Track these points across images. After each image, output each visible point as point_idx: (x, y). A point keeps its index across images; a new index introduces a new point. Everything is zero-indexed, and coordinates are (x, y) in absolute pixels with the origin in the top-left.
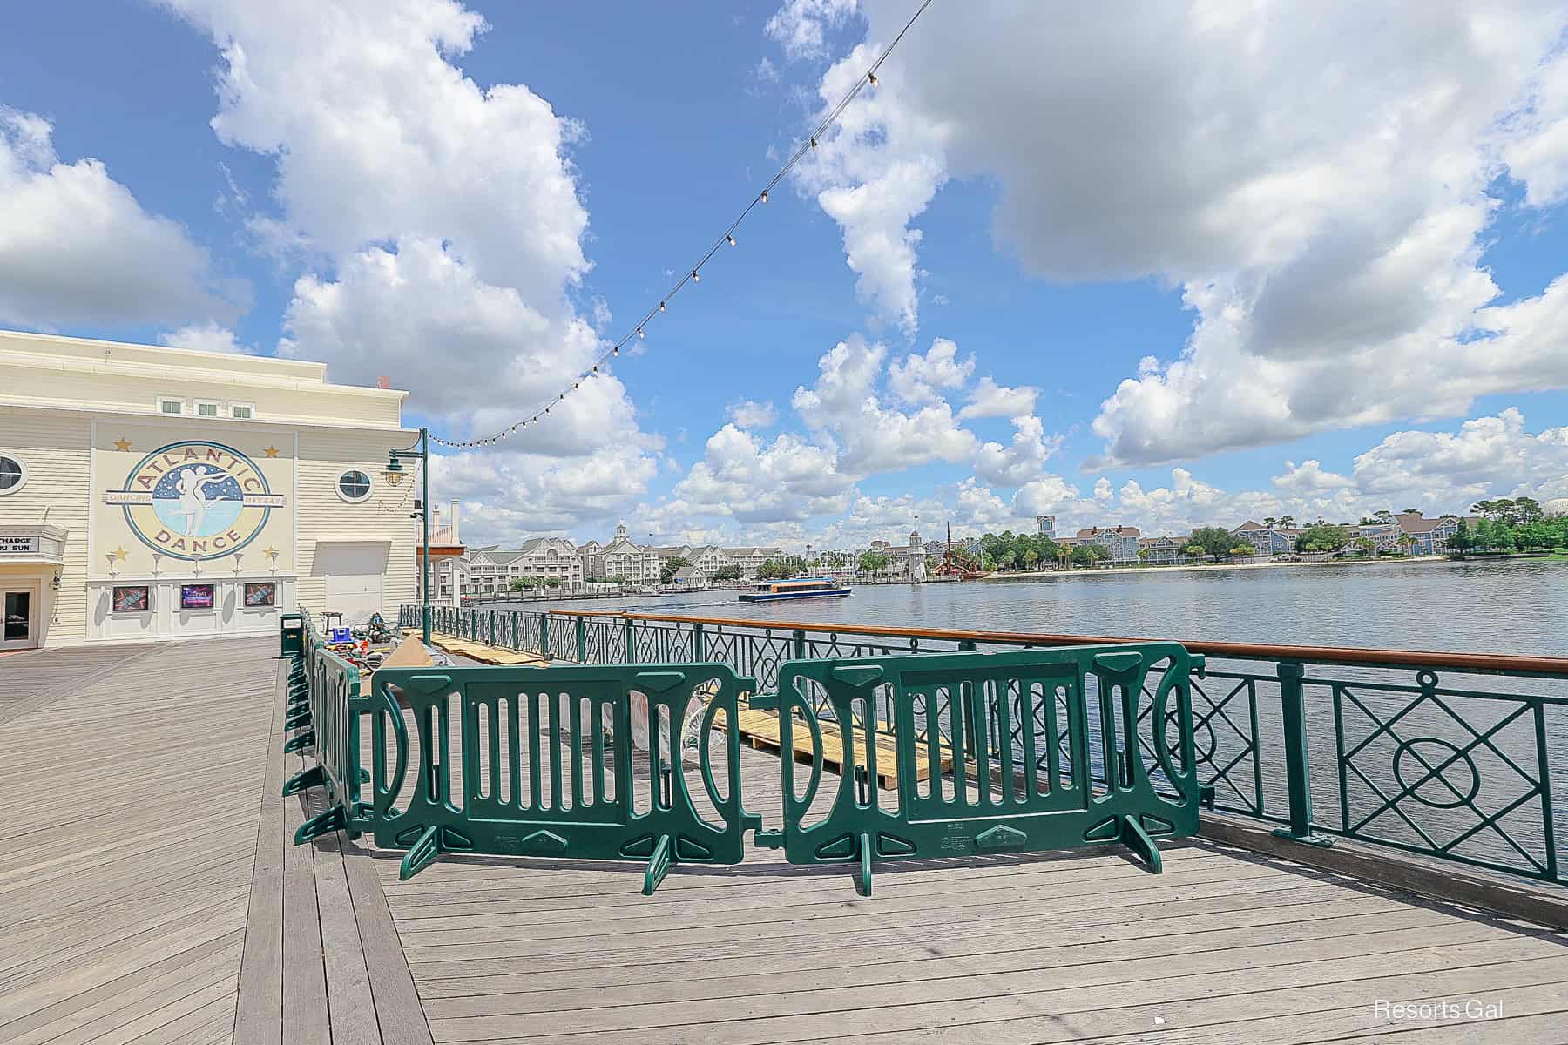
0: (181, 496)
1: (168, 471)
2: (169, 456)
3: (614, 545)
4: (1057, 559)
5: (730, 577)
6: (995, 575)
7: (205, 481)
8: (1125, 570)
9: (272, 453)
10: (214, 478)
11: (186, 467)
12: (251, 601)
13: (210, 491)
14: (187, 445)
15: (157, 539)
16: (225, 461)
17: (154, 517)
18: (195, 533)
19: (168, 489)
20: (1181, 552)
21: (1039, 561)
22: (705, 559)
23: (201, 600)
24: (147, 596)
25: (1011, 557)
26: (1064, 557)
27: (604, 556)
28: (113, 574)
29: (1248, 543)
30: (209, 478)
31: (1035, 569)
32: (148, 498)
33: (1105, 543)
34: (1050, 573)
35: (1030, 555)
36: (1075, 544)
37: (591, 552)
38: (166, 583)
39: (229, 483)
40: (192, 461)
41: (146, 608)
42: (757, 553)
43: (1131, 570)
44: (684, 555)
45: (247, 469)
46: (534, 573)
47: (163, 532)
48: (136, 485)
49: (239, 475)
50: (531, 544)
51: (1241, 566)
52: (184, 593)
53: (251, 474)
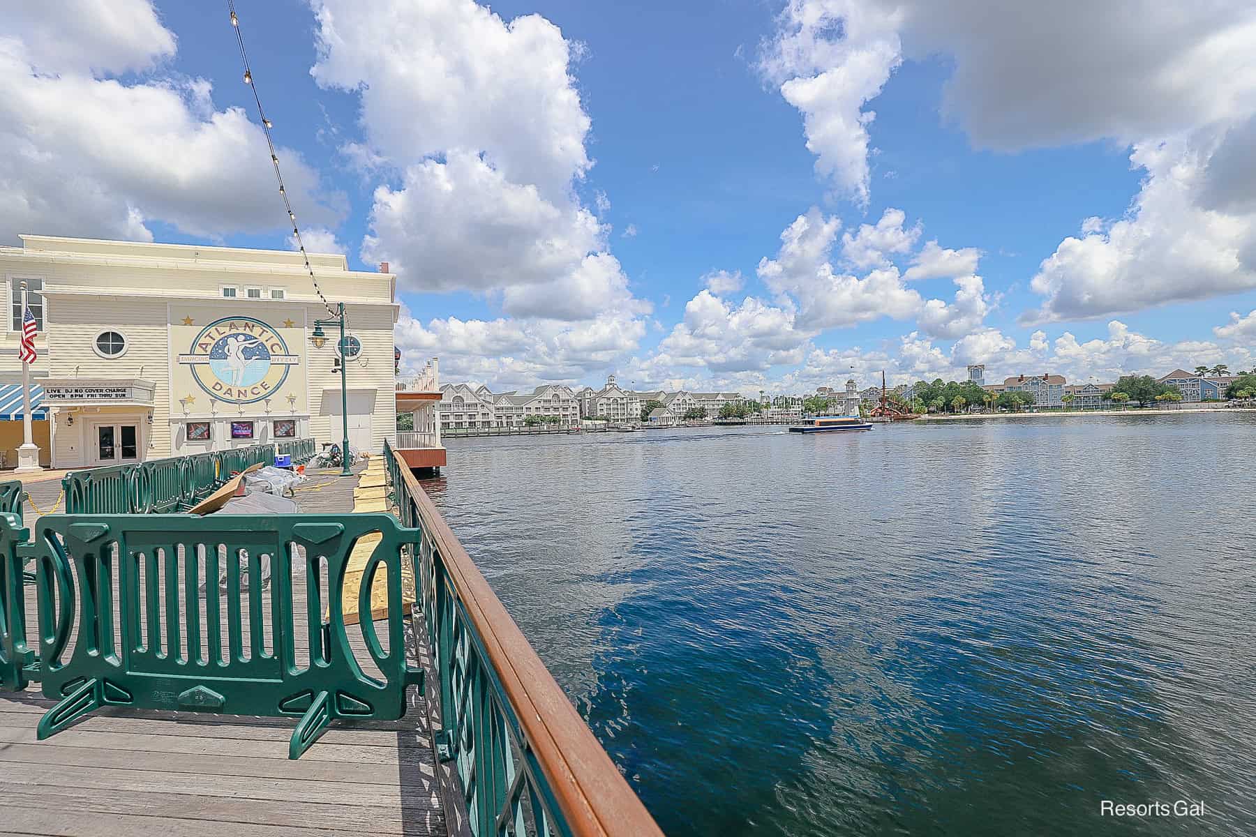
0: (228, 357)
1: (218, 339)
2: (218, 328)
3: (605, 391)
4: (983, 404)
5: (697, 417)
6: (926, 416)
7: (243, 346)
8: (1048, 414)
9: (289, 324)
10: (250, 344)
11: (230, 336)
12: (279, 433)
13: (248, 353)
14: (231, 320)
15: (213, 388)
16: (257, 331)
17: (211, 372)
18: (238, 383)
19: (219, 352)
20: (1105, 398)
21: (967, 404)
22: (677, 402)
23: (244, 432)
24: (209, 429)
25: (940, 401)
26: (990, 403)
27: (597, 399)
28: (186, 414)
29: (1175, 390)
30: (246, 344)
31: (963, 412)
32: (206, 359)
33: (1031, 390)
34: (978, 416)
35: (958, 400)
36: (1003, 390)
37: (588, 396)
38: (220, 420)
39: (260, 347)
40: (234, 331)
41: (209, 437)
42: (720, 398)
43: (1053, 414)
44: (661, 399)
45: (272, 337)
46: (542, 413)
47: (218, 383)
48: (198, 350)
49: (267, 341)
50: (540, 390)
51: (1167, 412)
52: (232, 426)
53: (275, 340)
